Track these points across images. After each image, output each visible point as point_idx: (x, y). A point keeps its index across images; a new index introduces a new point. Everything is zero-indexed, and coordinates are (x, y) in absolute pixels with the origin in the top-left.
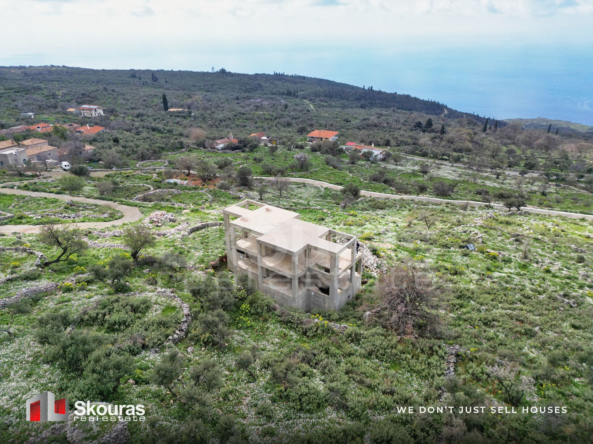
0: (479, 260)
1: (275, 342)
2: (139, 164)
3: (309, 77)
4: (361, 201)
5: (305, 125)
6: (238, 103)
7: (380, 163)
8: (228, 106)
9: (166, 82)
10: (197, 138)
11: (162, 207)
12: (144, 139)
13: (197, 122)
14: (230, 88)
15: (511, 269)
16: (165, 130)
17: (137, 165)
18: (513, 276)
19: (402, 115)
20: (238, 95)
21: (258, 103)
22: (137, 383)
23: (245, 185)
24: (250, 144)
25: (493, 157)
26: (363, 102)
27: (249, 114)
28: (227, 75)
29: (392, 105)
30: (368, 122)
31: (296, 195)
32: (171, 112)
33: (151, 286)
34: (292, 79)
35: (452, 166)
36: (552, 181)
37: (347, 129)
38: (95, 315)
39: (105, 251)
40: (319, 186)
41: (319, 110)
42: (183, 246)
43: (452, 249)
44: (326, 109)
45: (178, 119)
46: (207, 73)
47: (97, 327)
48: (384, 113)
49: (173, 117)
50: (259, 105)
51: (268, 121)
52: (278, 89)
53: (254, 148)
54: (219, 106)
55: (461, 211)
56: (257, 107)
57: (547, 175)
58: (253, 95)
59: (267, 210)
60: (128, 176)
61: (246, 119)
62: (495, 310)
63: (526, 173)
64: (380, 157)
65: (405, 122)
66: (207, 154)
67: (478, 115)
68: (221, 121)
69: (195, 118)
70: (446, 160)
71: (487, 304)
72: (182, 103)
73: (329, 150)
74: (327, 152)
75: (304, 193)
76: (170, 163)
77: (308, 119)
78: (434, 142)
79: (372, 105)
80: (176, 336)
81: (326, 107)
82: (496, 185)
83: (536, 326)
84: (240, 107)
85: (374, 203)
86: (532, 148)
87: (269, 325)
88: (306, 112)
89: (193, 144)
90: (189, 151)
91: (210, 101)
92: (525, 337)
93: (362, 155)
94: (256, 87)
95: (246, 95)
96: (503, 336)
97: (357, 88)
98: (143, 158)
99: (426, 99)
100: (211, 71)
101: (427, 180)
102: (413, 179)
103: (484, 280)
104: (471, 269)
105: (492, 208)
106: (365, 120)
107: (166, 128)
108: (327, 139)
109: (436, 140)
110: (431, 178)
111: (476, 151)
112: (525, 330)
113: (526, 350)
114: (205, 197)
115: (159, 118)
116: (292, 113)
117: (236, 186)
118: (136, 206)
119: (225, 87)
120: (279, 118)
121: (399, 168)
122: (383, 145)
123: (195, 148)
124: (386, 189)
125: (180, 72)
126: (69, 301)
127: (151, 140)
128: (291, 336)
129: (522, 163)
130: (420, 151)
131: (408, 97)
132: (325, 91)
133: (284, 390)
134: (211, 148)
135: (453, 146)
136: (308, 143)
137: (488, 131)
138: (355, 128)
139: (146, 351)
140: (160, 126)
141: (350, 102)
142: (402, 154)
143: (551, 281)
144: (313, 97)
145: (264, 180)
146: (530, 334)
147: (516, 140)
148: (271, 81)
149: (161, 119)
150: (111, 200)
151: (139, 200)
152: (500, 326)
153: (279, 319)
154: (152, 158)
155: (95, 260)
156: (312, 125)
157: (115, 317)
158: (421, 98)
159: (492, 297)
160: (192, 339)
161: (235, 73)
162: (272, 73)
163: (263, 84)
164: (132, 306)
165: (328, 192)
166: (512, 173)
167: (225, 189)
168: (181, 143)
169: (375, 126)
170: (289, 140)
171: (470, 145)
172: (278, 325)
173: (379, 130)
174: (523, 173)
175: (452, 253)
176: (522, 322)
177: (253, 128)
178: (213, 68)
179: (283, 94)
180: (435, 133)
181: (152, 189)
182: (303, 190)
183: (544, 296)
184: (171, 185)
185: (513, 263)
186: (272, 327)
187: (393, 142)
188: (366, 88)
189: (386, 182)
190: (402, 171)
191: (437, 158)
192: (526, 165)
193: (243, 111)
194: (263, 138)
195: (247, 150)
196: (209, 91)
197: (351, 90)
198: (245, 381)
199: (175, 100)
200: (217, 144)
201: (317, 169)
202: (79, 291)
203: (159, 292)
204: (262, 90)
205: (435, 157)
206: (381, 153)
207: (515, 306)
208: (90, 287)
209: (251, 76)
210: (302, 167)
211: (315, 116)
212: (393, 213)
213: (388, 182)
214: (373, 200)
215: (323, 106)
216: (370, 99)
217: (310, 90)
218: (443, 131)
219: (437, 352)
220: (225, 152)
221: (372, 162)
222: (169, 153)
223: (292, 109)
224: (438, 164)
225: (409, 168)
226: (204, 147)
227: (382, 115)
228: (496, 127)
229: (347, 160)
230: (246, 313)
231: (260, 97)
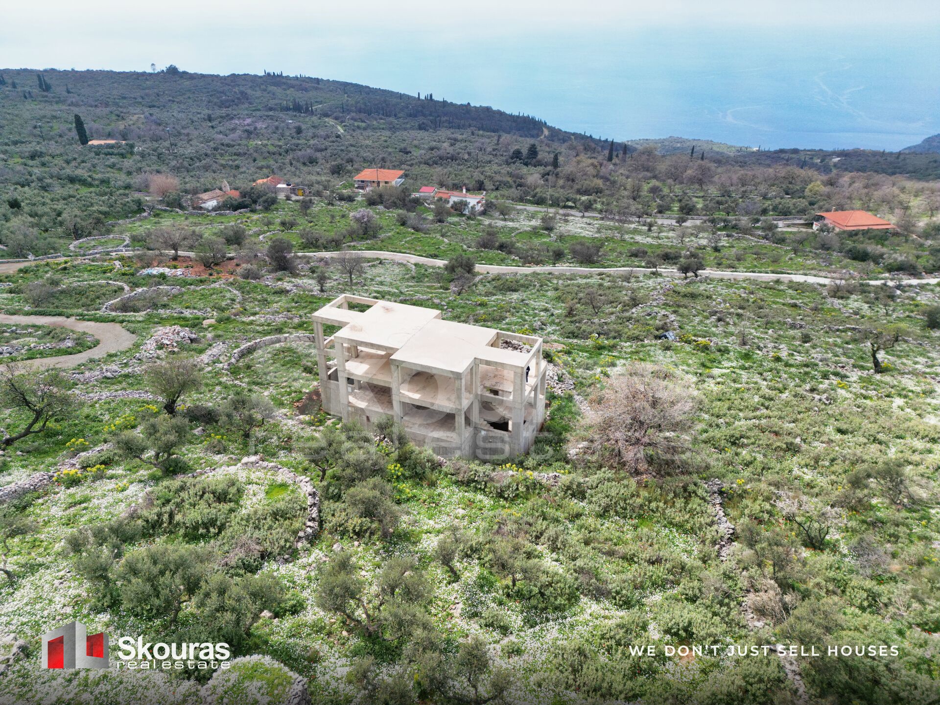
0: (687, 353)
1: (460, 515)
2: (73, 245)
3: (325, 79)
4: (481, 281)
5: (339, 161)
6: (213, 127)
7: (479, 218)
8: (196, 133)
9: (69, 92)
10: (164, 192)
11: (161, 319)
12: (64, 199)
13: (149, 162)
14: (190, 101)
15: (732, 362)
16: (94, 179)
17: (71, 247)
18: (737, 371)
19: (488, 141)
20: (210, 112)
21: (248, 125)
22: (276, 615)
23: (284, 268)
24: (264, 198)
25: (634, 199)
26: (421, 119)
27: (239, 145)
28: (182, 77)
29: (467, 124)
30: (441, 152)
31: (372, 280)
32: (93, 147)
33: (219, 456)
34: (298, 83)
35: (583, 217)
36: (720, 229)
37: (411, 165)
38: (156, 518)
39: (107, 406)
40: (405, 262)
41: (354, 134)
42: (237, 382)
43: (646, 342)
44: (366, 133)
45: (113, 160)
46: (144, 74)
47: (164, 538)
48: (460, 137)
49: (102, 156)
50: (251, 128)
51: (277, 156)
52: (276, 101)
53: (270, 204)
54: (180, 134)
55: (624, 283)
56: (249, 133)
57: (713, 221)
58: (235, 112)
59: (387, 309)
60: (65, 269)
61: (235, 154)
62: (737, 423)
63: (684, 221)
64: (479, 208)
65: (494, 150)
66: (191, 220)
67: (591, 136)
68: (191, 159)
69: (143, 155)
70: (571, 207)
71: (725, 415)
72: (109, 129)
73: (398, 202)
74: (395, 205)
75: (384, 275)
76: (135, 239)
77: (342, 150)
78: (547, 180)
79: (436, 125)
80: (309, 530)
81: (365, 129)
82: (649, 240)
83: (795, 437)
84: (217, 133)
85: (500, 282)
86: (682, 183)
87: (439, 490)
88: (334, 139)
89: (161, 202)
90: (155, 216)
91: (160, 125)
92: (788, 454)
93: (452, 207)
94: (238, 99)
95: (224, 111)
96: (761, 456)
97: (409, 97)
98: (77, 233)
99: (515, 113)
100: (149, 70)
101: (556, 241)
102: (536, 241)
103: (704, 381)
104: (680, 367)
105: (660, 275)
106: (432, 149)
107: (96, 176)
108: (386, 183)
109: (550, 177)
110: (561, 236)
111: (608, 192)
112: (786, 443)
113: (796, 472)
114: (228, 295)
115: (75, 159)
116: (312, 142)
117: (270, 272)
118: (113, 321)
119: (181, 98)
120: (292, 150)
121: (510, 224)
122: (474, 190)
123: (165, 211)
124: (505, 259)
125: (88, 72)
126: (86, 500)
127: (78, 200)
128: (480, 501)
129: (676, 207)
130: (534, 196)
131: (488, 109)
132: (357, 103)
133: (511, 584)
134: (194, 208)
135: (576, 187)
136: (356, 190)
137: (615, 160)
138: (420, 163)
139: (268, 562)
140: (81, 172)
141: (401, 120)
142: (509, 202)
143: (785, 372)
144: (340, 113)
145: (310, 258)
146: (793, 450)
147: (657, 172)
148: (263, 87)
149: (79, 160)
150: (60, 315)
151: (112, 310)
152: (753, 444)
153: (454, 478)
154: (95, 232)
155: (93, 424)
156: (352, 161)
157: (192, 515)
158: (508, 112)
159: (727, 404)
160: (333, 531)
161: (195, 74)
162: (261, 74)
163: (249, 91)
164: (213, 493)
165: (423, 271)
166: (667, 222)
167: (255, 278)
168: (139, 203)
169: (453, 158)
170: (325, 188)
171: (599, 183)
172: (454, 488)
173: (459, 165)
174: (681, 221)
175: (648, 348)
176: (776, 433)
177: (253, 169)
178: (153, 65)
179: (288, 109)
180: (543, 167)
181: (127, 288)
182: (379, 270)
183: (787, 393)
184: (157, 279)
185: (732, 353)
186: (446, 493)
187: (488, 184)
188: (422, 97)
189: (502, 247)
190: (517, 229)
191: (558, 205)
192: (682, 209)
193: (226, 140)
194: (280, 186)
195: (258, 208)
196: (154, 106)
197: (399, 100)
198: (445, 582)
199: (95, 126)
200: (205, 202)
201: (390, 234)
202: (93, 481)
203: (246, 464)
204: (250, 103)
205: (555, 204)
206: (478, 203)
207: (758, 413)
208: (110, 472)
209: (225, 78)
210: (365, 232)
211: (352, 145)
212: (535, 296)
213: (506, 247)
214: (497, 278)
215: (358, 127)
216: (430, 115)
217: (333, 102)
218: (555, 164)
219: (694, 492)
220: (221, 215)
221: (469, 218)
222: (120, 222)
223: (310, 134)
224: (565, 215)
225: (525, 224)
226: (182, 207)
227: (456, 140)
228: (625, 153)
229: (431, 217)
230: (398, 477)
231: (249, 116)
